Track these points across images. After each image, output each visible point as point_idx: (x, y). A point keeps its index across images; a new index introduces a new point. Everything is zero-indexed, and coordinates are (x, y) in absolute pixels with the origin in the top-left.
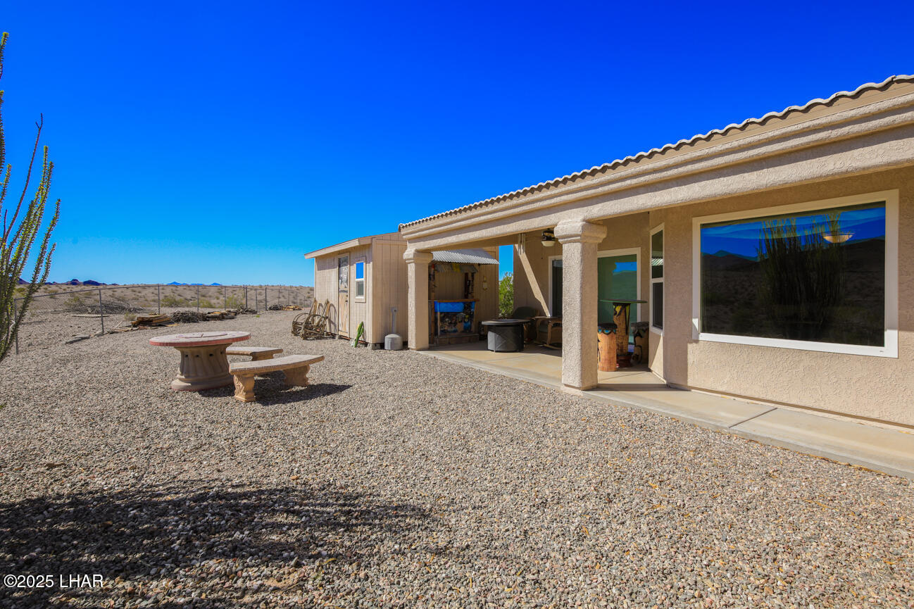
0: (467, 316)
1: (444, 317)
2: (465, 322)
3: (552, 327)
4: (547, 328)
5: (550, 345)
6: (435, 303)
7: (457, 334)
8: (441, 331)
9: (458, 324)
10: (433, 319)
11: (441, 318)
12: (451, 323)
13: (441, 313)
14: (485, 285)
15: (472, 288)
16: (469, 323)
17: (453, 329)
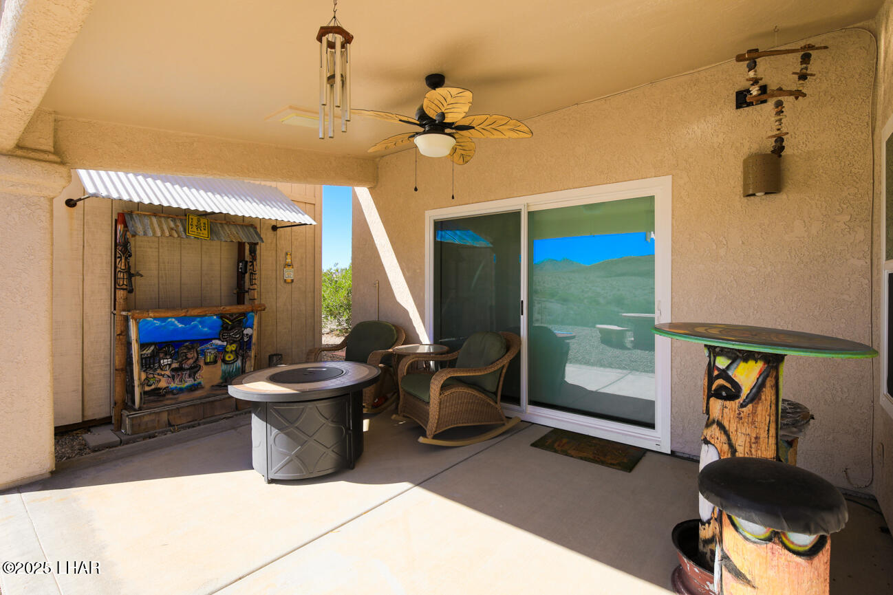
0: (233, 347)
1: (154, 356)
2: (224, 361)
3: (444, 387)
4: (427, 388)
5: (435, 437)
6: (126, 319)
7: (198, 393)
8: (144, 394)
9: (205, 368)
10: (119, 361)
11: (142, 358)
12: (180, 369)
13: (143, 346)
14: (289, 274)
15: (251, 280)
16: (239, 363)
17: (189, 382)
